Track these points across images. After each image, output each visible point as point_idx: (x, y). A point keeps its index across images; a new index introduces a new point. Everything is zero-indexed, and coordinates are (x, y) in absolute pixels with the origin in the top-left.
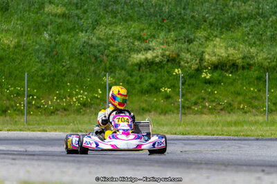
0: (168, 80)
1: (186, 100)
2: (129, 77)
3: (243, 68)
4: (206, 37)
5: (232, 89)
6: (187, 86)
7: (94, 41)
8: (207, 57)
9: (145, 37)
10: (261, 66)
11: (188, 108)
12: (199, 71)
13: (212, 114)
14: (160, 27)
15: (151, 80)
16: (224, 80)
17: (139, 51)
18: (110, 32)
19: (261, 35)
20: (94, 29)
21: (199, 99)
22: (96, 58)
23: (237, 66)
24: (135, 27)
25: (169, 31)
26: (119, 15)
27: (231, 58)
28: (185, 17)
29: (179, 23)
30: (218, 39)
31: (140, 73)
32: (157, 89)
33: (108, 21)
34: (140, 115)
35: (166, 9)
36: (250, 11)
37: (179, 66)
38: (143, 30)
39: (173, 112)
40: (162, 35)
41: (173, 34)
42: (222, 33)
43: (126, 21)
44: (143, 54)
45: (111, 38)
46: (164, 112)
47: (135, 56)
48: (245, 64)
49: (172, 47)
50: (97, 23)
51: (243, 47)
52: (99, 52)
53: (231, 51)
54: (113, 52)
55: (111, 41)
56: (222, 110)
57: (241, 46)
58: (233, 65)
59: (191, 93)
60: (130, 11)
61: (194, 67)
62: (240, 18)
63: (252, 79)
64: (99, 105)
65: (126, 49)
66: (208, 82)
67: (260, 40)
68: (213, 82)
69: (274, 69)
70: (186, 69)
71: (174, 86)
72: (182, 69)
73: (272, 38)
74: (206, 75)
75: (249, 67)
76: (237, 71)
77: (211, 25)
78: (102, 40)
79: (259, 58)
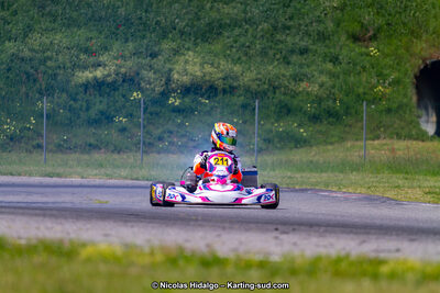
0: (124, 106)
1: (148, 133)
2: (72, 102)
3: (224, 91)
4: (174, 50)
6: (148, 115)
7: (27, 53)
8: (176, 76)
9: (94, 48)
10: (247, 90)
11: (150, 144)
12: (165, 94)
13: (182, 153)
14: (114, 35)
15: (101, 107)
16: (199, 108)
17: (85, 68)
18: (48, 42)
19: (248, 47)
20: (26, 36)
21: (165, 132)
22: (28, 78)
23: (216, 89)
24: (81, 34)
25: (127, 41)
26: (59, 18)
27: (207, 78)
28: (148, 22)
29: (139, 31)
30: (190, 53)
31: (87, 97)
32: (110, 119)
33: (44, 27)
34: (88, 153)
35: (122, 11)
36: (233, 16)
37: (140, 89)
38: (92, 38)
39: (131, 150)
40: (116, 46)
41: (131, 45)
42: (196, 44)
43: (69, 26)
44: (91, 72)
45: (48, 50)
46: (118, 150)
47: (80, 74)
48: (226, 86)
49: (129, 63)
50: (29, 29)
51: (225, 65)
52: (32, 67)
53: (208, 68)
54: (50, 68)
55: (49, 53)
56: (194, 147)
57: (222, 62)
58: (211, 87)
59: (154, 125)
60: (75, 15)
61: (159, 89)
62: (220, 26)
63: (236, 108)
64: (33, 139)
65: (69, 65)
66: (178, 110)
67: (246, 55)
68: (184, 111)
69: (265, 93)
70: (149, 93)
71: (131, 115)
72: (142, 92)
73: (264, 53)
74: (174, 101)
75: (232, 90)
76: (216, 95)
77: (182, 33)
78: (36, 51)
79: (246, 79)
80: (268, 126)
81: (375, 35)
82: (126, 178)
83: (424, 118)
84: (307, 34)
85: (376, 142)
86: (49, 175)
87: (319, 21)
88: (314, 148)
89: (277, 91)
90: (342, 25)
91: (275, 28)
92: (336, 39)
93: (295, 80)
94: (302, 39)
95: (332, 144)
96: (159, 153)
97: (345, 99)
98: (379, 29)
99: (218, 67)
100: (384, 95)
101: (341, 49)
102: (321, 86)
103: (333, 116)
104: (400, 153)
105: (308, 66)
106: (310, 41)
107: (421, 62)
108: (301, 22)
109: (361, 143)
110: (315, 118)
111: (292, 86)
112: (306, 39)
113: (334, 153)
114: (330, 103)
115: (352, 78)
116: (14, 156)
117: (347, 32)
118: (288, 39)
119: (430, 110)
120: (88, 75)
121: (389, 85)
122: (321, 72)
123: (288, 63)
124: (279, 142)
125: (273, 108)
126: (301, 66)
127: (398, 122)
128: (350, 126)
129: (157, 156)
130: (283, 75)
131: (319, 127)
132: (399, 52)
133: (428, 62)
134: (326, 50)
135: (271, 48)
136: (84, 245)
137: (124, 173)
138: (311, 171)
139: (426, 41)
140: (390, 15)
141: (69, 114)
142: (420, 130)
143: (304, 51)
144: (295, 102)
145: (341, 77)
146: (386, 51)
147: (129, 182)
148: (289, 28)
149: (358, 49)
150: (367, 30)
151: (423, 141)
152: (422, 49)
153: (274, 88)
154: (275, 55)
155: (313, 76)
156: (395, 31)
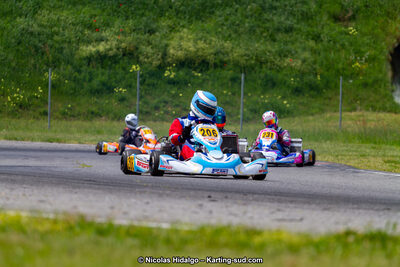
0: (124, 78)
1: (145, 103)
2: (76, 74)
3: (216, 66)
4: (169, 26)
6: (146, 87)
7: (36, 28)
8: (172, 51)
9: (97, 25)
10: (236, 64)
11: (147, 113)
12: (161, 68)
14: (116, 12)
15: (103, 78)
16: (192, 80)
17: (89, 42)
18: (55, 18)
19: (238, 25)
20: (35, 12)
21: (160, 102)
22: (37, 51)
23: (208, 63)
24: (85, 12)
25: (127, 18)
27: (200, 53)
29: (139, 9)
30: (185, 30)
31: (90, 69)
32: (110, 90)
33: (52, 4)
34: (91, 120)
37: (138, 62)
38: (95, 16)
40: (118, 22)
41: (131, 22)
42: (190, 22)
43: (74, 4)
44: (94, 46)
45: (55, 25)
46: (118, 117)
47: (84, 48)
48: (217, 61)
49: (129, 39)
50: (38, 6)
51: (217, 42)
52: (40, 41)
53: (201, 44)
54: (57, 42)
55: (56, 29)
57: (214, 39)
58: (203, 61)
59: (151, 95)
61: (156, 63)
62: (213, 6)
63: (226, 81)
64: (39, 106)
65: (74, 40)
66: (172, 82)
67: (236, 32)
68: (178, 83)
69: (252, 68)
70: (146, 66)
71: (130, 86)
72: (141, 65)
73: (252, 31)
74: (169, 74)
75: (222, 65)
76: (208, 69)
77: (178, 12)
78: (45, 27)
79: (235, 55)
80: (255, 98)
81: (354, 16)
83: (397, 92)
84: (292, 14)
85: (353, 114)
86: (50, 141)
87: (304, 3)
88: (297, 118)
89: (264, 66)
90: (324, 6)
91: (263, 9)
92: (318, 19)
93: (280, 56)
94: (287, 19)
95: (312, 115)
96: (155, 121)
98: (358, 11)
99: (210, 44)
100: (360, 72)
101: (323, 28)
102: (304, 61)
103: (314, 89)
105: (293, 43)
106: (295, 21)
107: (395, 41)
108: (287, 3)
109: (338, 114)
110: (297, 91)
111: (277, 61)
112: (291, 19)
113: (315, 123)
114: (312, 77)
115: (332, 55)
116: (22, 122)
117: (329, 12)
118: (275, 18)
120: (91, 49)
121: (366, 61)
122: (304, 49)
123: (274, 40)
125: (259, 82)
126: (286, 43)
127: (373, 95)
128: (330, 99)
129: (153, 123)
130: (270, 52)
131: (305, 100)
132: (376, 31)
134: (309, 29)
135: (259, 26)
141: (73, 85)
142: (394, 103)
143: (288, 30)
144: (280, 76)
145: (322, 53)
146: (365, 30)
148: (275, 8)
149: (338, 28)
150: (347, 11)
151: (396, 113)
152: (397, 28)
153: (261, 63)
154: (262, 33)
155: (296, 52)
156: (372, 12)
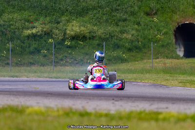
0: (45, 45)
2: (22, 44)
3: (90, 38)
4: (67, 20)
5: (83, 51)
6: (56, 49)
7: (2, 23)
8: (68, 32)
9: (32, 20)
10: (100, 37)
11: (57, 62)
12: (64, 40)
13: (71, 66)
14: (40, 14)
15: (35, 46)
16: (79, 46)
17: (28, 29)
18: (11, 17)
19: (100, 18)
20: (1, 15)
22: (3, 33)
23: (86, 37)
24: (26, 14)
25: (46, 16)
26: (16, 7)
27: (82, 33)
28: (55, 8)
29: (52, 12)
30: (74, 21)
31: (29, 42)
32: (39, 51)
33: (9, 11)
34: (30, 66)
35: (44, 3)
36: (93, 5)
37: (52, 38)
38: (31, 16)
39: (49, 65)
40: (42, 19)
41: (48, 18)
42: (77, 18)
43: (20, 10)
44: (30, 30)
45: (11, 21)
46: (43, 65)
47: (26, 31)
48: (91, 36)
49: (47, 26)
50: (3, 12)
51: (90, 27)
52: (4, 29)
53: (82, 28)
54: (12, 29)
55: (12, 23)
56: (77, 63)
57: (88, 25)
58: (84, 37)
59: (58, 53)
61: (61, 38)
62: (88, 10)
63: (95, 46)
64: (5, 60)
65: (20, 27)
66: (69, 47)
67: (99, 22)
68: (72, 47)
69: (108, 39)
70: (56, 39)
71: (49, 49)
72: (53, 39)
73: (107, 21)
74: (67, 43)
75: (93, 38)
76: (86, 40)
77: (71, 13)
78: (6, 22)
79: (99, 33)
80: (109, 54)
81: (156, 12)
82: (46, 77)
83: (178, 49)
84: (126, 12)
85: (157, 60)
87: (132, 7)
88: (130, 63)
90: (142, 8)
91: (112, 10)
92: (139, 14)
93: (121, 33)
94: (124, 15)
95: (137, 61)
97: (143, 41)
98: (158, 10)
100: (160, 39)
101: (141, 19)
102: (132, 35)
103: (138, 48)
104: (168, 65)
105: (127, 27)
106: (128, 16)
107: (177, 24)
108: (123, 7)
109: (151, 61)
110: (130, 50)
111: (120, 36)
112: (126, 15)
113: (139, 65)
114: (137, 43)
115: (146, 32)
117: (144, 11)
118: (118, 15)
119: (181, 46)
120: (29, 32)
121: (163, 34)
122: (133, 29)
123: (118, 26)
124: (114, 61)
125: (111, 46)
126: (123, 26)
127: (167, 51)
128: (146, 53)
129: (60, 67)
130: (116, 31)
131: (133, 54)
132: (167, 20)
133: (180, 24)
134: (135, 19)
135: (110, 19)
136: (28, 107)
137: (46, 75)
138: (129, 73)
139: (179, 15)
140: (162, 3)
141: (21, 49)
142: (177, 54)
143: (125, 20)
144: (121, 43)
145: (141, 32)
146: (161, 19)
147: (48, 79)
148: (118, 10)
149: (149, 19)
150: (153, 10)
151: (178, 59)
152: (177, 18)
153: (112, 37)
154: (112, 22)
155: (129, 31)
156: (165, 10)
